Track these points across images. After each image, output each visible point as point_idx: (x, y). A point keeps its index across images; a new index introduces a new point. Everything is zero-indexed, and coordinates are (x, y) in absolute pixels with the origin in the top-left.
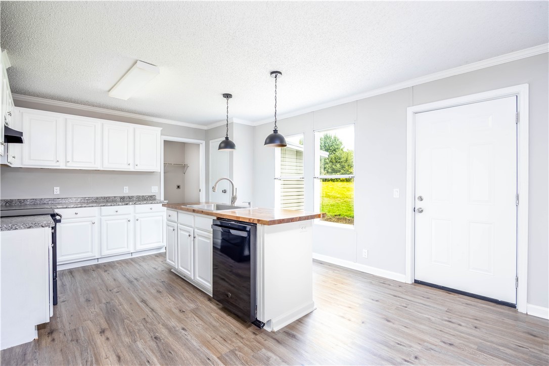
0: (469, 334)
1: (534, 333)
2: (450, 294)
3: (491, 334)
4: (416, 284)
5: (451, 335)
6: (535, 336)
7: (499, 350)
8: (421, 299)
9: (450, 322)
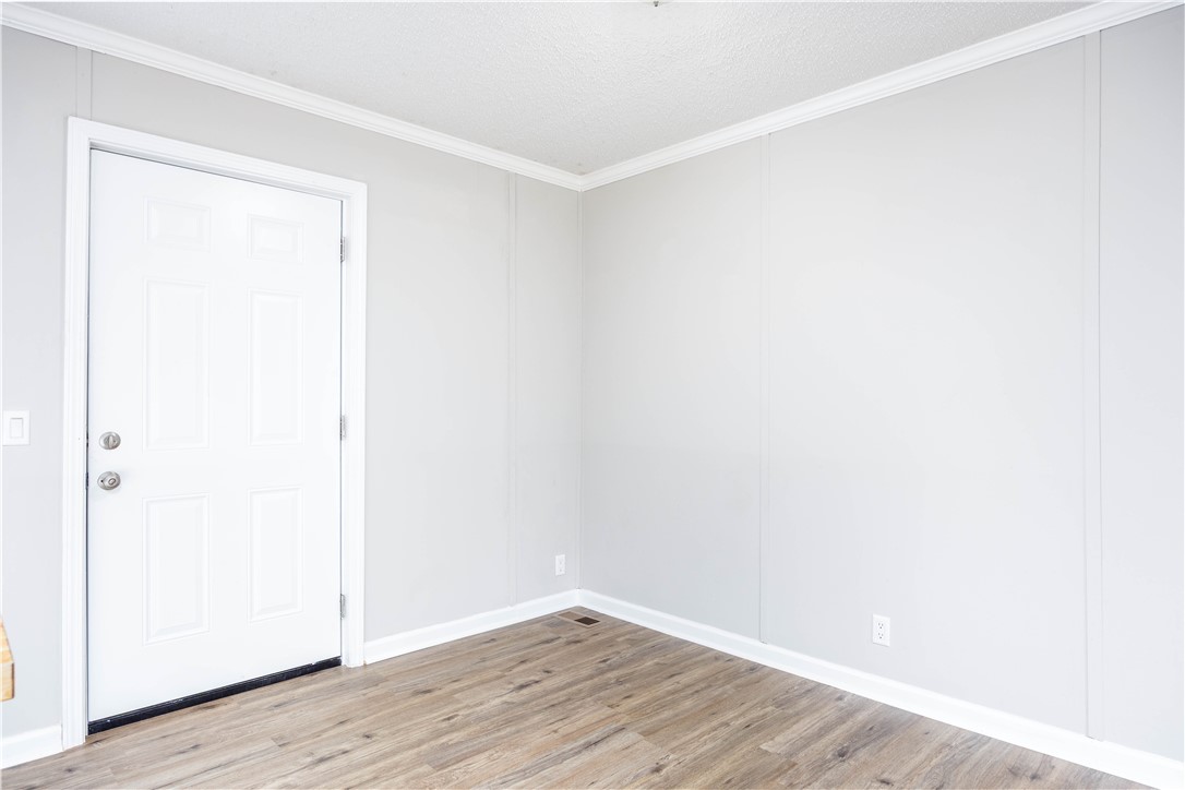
0: (385, 756)
1: (421, 687)
2: (213, 707)
3: (398, 731)
4: (99, 735)
5: (368, 781)
6: (429, 691)
7: (445, 747)
8: (188, 761)
9: (322, 760)
